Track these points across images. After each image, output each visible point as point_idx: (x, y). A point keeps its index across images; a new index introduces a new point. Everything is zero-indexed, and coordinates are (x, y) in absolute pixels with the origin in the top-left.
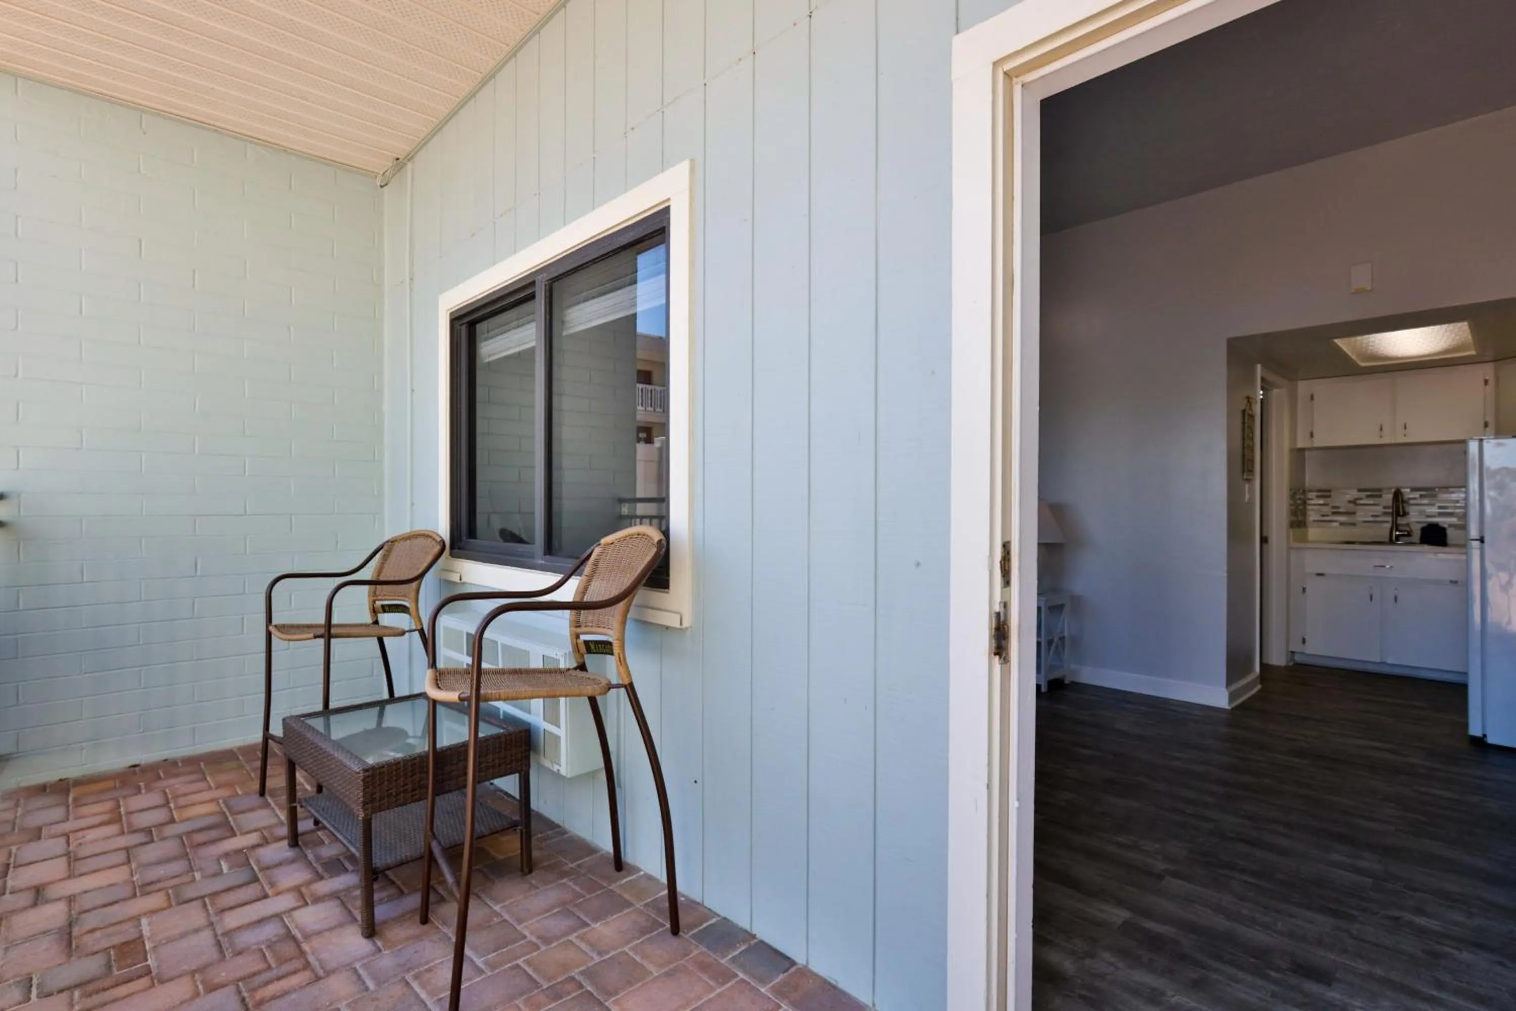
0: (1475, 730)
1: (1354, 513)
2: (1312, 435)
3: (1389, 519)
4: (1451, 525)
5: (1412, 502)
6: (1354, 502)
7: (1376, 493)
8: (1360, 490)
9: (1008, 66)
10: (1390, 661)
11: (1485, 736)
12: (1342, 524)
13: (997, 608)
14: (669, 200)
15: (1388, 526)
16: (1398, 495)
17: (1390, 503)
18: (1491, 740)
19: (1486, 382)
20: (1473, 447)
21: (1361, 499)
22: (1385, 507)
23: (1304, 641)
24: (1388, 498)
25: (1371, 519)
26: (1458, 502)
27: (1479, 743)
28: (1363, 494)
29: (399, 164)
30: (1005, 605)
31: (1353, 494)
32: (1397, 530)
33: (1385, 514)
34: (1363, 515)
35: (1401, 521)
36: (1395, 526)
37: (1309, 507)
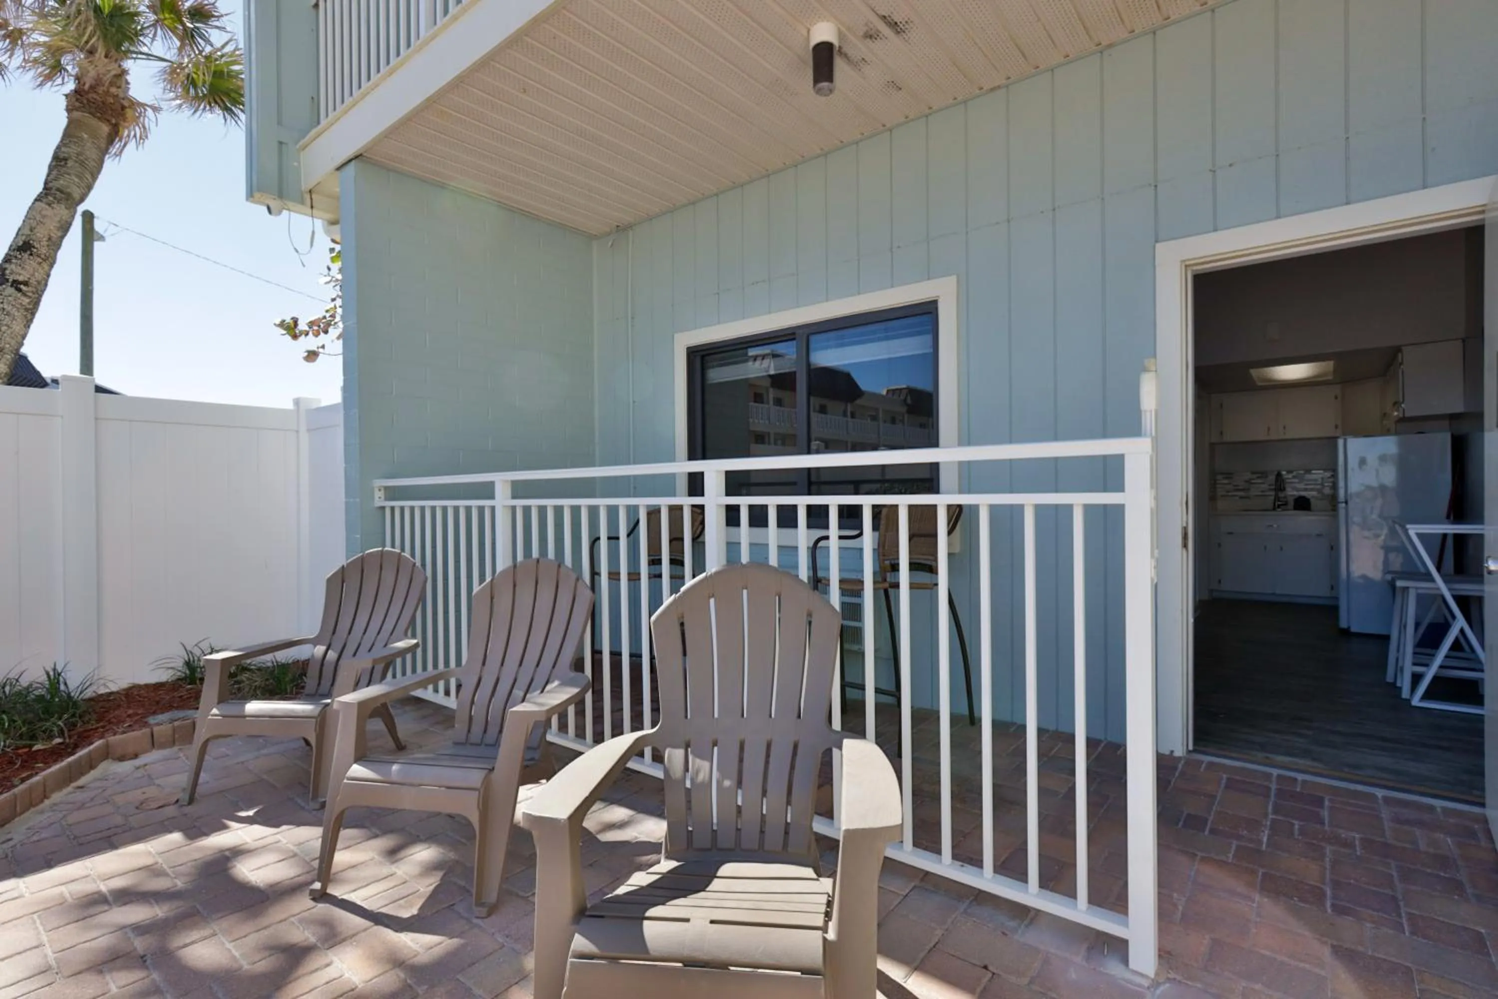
0: (1343, 624)
1: (1249, 489)
2: (1221, 433)
3: (1273, 493)
4: (1313, 497)
5: (1288, 481)
6: (1248, 482)
7: (1263, 475)
8: (1253, 473)
9: (1188, 263)
10: (1278, 592)
11: (1349, 628)
12: (1241, 497)
13: (1185, 525)
14: (938, 297)
15: (1273, 498)
16: (1279, 475)
17: (1274, 483)
18: (1354, 629)
19: (1336, 398)
20: (1341, 442)
21: (1254, 479)
22: (1270, 485)
23: (1220, 581)
24: (1272, 478)
25: (1260, 493)
26: (1316, 480)
27: (1346, 633)
28: (1255, 476)
29: (622, 229)
30: (1187, 523)
31: (1248, 476)
32: (1279, 501)
33: (1270, 490)
34: (1254, 492)
35: (1281, 495)
36: (1277, 498)
37: (1218, 486)
